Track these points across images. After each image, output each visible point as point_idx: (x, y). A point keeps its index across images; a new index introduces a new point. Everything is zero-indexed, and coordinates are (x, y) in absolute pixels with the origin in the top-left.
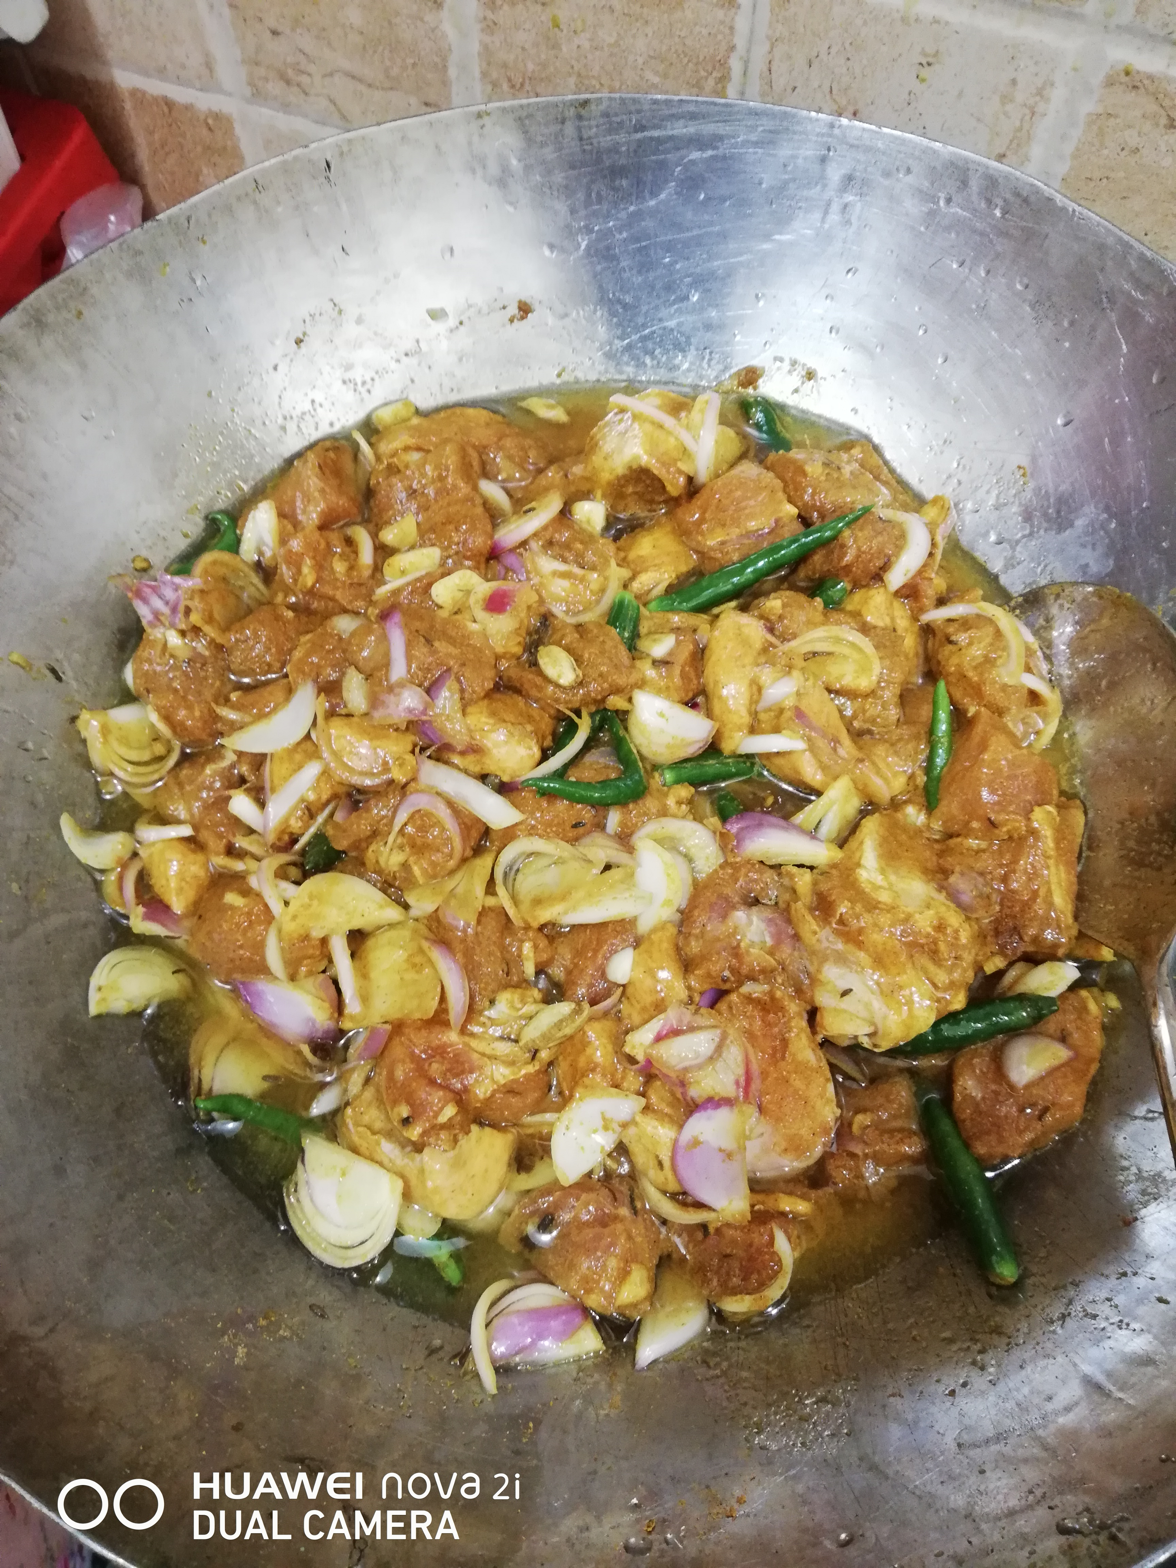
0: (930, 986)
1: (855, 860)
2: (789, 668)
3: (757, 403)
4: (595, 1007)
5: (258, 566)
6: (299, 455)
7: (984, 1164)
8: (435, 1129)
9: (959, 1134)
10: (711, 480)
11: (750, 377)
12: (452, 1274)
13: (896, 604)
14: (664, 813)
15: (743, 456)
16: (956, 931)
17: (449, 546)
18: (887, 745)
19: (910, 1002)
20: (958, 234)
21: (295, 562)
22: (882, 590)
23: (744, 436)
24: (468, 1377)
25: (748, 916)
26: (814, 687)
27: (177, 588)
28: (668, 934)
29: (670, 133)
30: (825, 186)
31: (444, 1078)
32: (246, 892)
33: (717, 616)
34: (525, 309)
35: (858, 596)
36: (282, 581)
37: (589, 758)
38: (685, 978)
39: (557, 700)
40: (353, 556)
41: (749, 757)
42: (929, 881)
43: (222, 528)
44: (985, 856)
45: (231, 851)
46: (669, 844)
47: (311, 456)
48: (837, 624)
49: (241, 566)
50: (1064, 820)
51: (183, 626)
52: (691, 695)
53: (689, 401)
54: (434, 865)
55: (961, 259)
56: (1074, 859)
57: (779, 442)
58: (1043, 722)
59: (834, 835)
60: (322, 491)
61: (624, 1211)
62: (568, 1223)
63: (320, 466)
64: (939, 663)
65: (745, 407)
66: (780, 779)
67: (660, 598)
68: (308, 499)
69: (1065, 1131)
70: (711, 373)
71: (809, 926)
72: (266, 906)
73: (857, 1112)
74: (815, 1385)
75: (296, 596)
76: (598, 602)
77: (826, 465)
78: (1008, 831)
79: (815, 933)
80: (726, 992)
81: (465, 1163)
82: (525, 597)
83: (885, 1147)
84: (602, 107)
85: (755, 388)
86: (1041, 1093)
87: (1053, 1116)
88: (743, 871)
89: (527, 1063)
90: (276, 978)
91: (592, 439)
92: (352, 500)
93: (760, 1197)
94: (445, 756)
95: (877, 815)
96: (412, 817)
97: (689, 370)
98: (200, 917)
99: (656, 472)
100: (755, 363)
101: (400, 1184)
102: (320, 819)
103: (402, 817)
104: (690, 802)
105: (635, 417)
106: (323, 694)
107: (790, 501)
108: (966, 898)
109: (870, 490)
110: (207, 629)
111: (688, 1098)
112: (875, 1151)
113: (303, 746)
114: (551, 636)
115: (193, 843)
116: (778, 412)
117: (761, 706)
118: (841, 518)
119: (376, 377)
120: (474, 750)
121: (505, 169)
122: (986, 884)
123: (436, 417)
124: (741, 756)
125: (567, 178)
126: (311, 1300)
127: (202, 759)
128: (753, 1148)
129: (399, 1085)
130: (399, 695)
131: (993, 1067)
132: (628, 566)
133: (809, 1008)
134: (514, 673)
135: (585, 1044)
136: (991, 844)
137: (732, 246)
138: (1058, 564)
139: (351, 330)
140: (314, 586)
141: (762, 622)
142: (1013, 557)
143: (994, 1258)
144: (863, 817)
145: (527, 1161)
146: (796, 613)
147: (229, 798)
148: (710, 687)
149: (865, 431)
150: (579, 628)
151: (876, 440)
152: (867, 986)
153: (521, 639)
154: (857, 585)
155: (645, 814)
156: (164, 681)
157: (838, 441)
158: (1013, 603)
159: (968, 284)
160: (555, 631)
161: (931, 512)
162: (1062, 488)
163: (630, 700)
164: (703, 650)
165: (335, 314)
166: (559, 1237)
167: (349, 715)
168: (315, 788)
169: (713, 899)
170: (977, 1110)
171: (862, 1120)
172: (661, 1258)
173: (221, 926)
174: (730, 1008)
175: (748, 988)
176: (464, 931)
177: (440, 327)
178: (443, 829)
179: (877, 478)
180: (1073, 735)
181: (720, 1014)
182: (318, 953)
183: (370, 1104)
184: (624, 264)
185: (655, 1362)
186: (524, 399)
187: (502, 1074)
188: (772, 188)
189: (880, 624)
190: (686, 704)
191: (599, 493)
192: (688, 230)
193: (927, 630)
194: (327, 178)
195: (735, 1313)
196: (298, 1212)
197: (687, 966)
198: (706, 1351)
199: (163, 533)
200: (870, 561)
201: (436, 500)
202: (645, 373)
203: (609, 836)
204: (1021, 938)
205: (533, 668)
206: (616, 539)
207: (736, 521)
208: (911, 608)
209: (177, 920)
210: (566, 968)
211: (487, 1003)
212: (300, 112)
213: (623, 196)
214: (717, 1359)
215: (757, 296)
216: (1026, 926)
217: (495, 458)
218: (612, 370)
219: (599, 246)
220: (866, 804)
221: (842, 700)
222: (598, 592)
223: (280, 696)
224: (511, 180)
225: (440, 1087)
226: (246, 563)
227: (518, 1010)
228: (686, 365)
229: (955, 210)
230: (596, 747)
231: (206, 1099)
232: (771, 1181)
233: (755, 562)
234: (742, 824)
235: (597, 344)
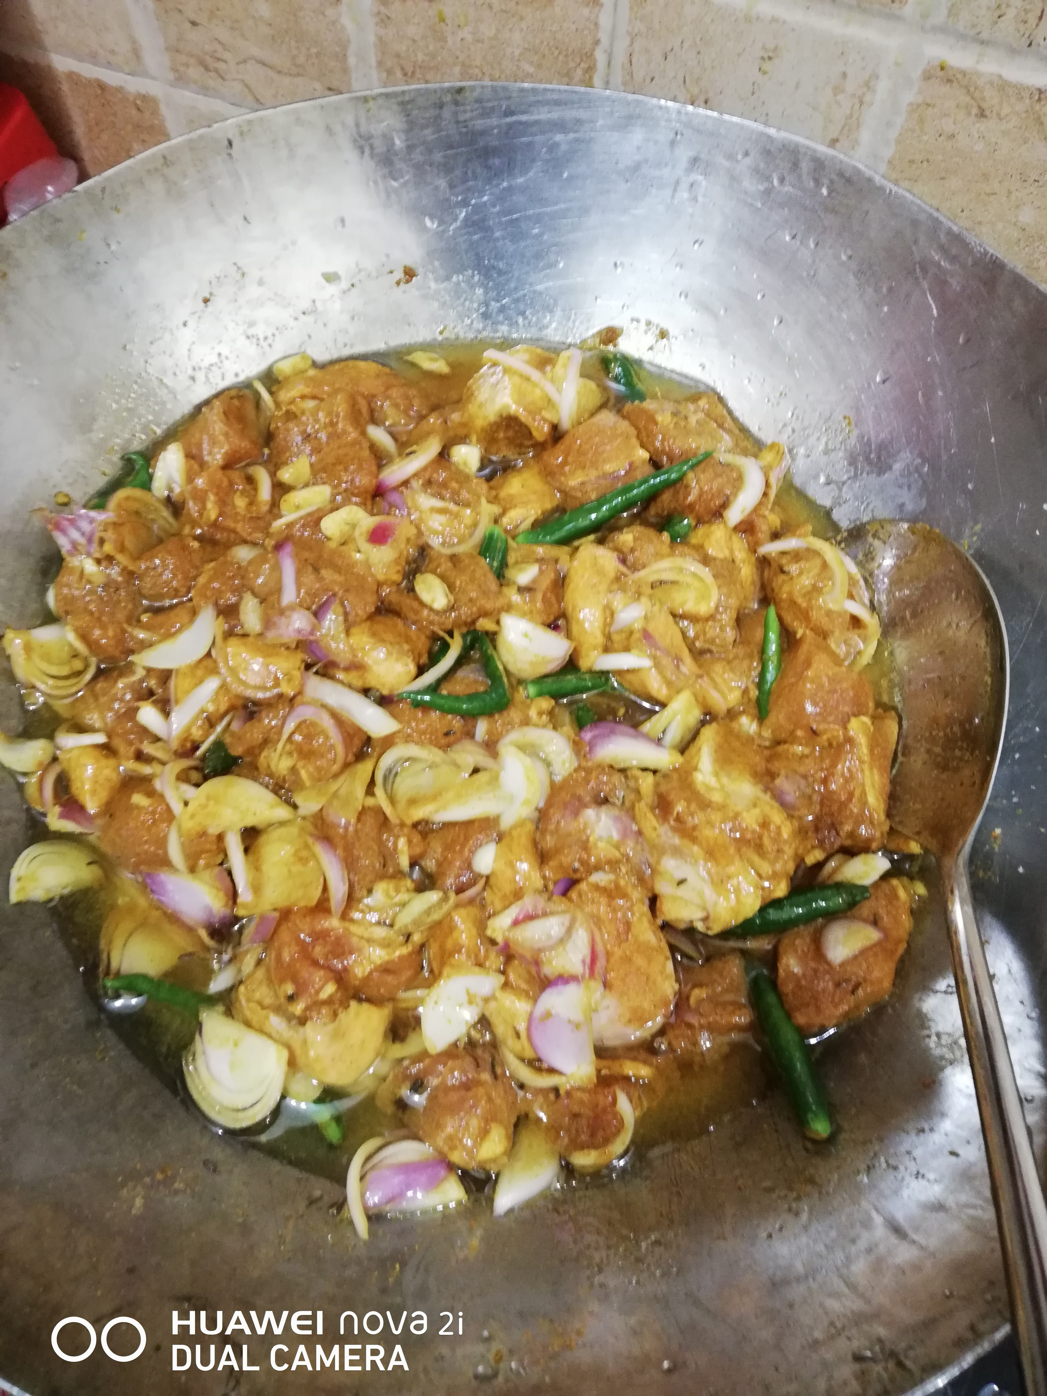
0: (755, 876)
1: (694, 765)
2: (638, 595)
3: (615, 359)
4: (461, 896)
5: (168, 501)
6: (207, 402)
7: (804, 1034)
8: (317, 1005)
9: (782, 1006)
10: (573, 427)
11: (611, 335)
12: (333, 1134)
13: (735, 538)
14: (526, 722)
15: (603, 406)
16: (779, 828)
17: (339, 485)
18: (724, 663)
19: (737, 891)
20: (790, 210)
21: (200, 497)
22: (722, 526)
23: (604, 389)
24: (343, 1225)
25: (598, 814)
26: (660, 610)
27: (92, 521)
28: (527, 830)
29: (536, 118)
30: (674, 166)
31: (326, 959)
32: (152, 794)
33: (577, 549)
34: (410, 274)
35: (702, 530)
36: (189, 514)
37: (460, 674)
38: (540, 869)
39: (432, 623)
40: (253, 492)
41: (603, 673)
42: (756, 784)
43: (137, 467)
44: (807, 761)
45: (140, 756)
46: (530, 750)
47: (217, 403)
48: (681, 556)
49: (153, 501)
50: (878, 730)
51: (97, 555)
52: (552, 618)
53: (553, 356)
54: (319, 769)
55: (794, 232)
56: (888, 766)
57: (634, 394)
58: (864, 643)
59: (677, 742)
60: (226, 435)
61: (486, 1076)
62: (436, 1087)
63: (225, 413)
64: (773, 590)
65: (605, 362)
66: (631, 693)
67: (527, 532)
68: (213, 441)
69: (877, 1003)
70: (577, 332)
71: (650, 822)
72: (168, 806)
73: (695, 986)
74: (651, 1229)
75: (203, 529)
76: (471, 535)
77: (675, 414)
78: (828, 739)
79: (655, 829)
80: (578, 881)
81: (344, 1034)
82: (404, 531)
83: (718, 1018)
84: (475, 94)
85: (615, 346)
86: (855, 970)
87: (865, 990)
88: (594, 774)
89: (402, 945)
90: (178, 870)
91: (469, 389)
92: (254, 443)
93: (606, 1063)
94: (331, 672)
95: (714, 725)
96: (298, 728)
97: (556, 329)
98: (111, 816)
99: (523, 419)
100: (615, 323)
101: (285, 1054)
102: (219, 729)
103: (290, 726)
104: (551, 713)
105: (506, 371)
106: (221, 617)
107: (643, 446)
108: (789, 799)
109: (713, 438)
110: (119, 557)
111: (542, 976)
112: (709, 1022)
113: (205, 663)
114: (428, 566)
115: (107, 749)
116: (635, 366)
117: (615, 627)
118: (686, 462)
119: (277, 333)
120: (357, 666)
121: (391, 147)
122: (808, 785)
123: (331, 368)
124: (596, 672)
125: (446, 157)
126: (207, 1156)
127: (115, 674)
128: (600, 1019)
129: (285, 965)
130: (289, 617)
131: (812, 947)
132: (499, 503)
133: (650, 895)
134: (394, 598)
135: (452, 928)
136: (813, 751)
137: (593, 219)
138: (879, 504)
139: (254, 291)
140: (216, 520)
141: (616, 554)
142: (840, 496)
143: (809, 1115)
144: (702, 726)
145: (401, 1032)
146: (645, 546)
147: (137, 709)
148: (569, 611)
149: (712, 384)
150: (454, 559)
151: (721, 391)
152: (700, 876)
153: (400, 568)
154: (700, 521)
155: (509, 723)
156: (81, 603)
158: (839, 538)
159: (799, 254)
160: (430, 561)
161: (768, 457)
162: (882, 436)
163: (498, 622)
164: (564, 578)
165: (238, 276)
166: (430, 1097)
167: (245, 636)
168: (215, 699)
169: (568, 798)
170: (799, 986)
171: (698, 994)
172: (518, 1118)
173: (128, 824)
174: (580, 895)
175: (596, 877)
176: (346, 828)
177: (333, 289)
178: (327, 738)
179: (721, 426)
180: (891, 653)
181: (571, 900)
182: (214, 847)
183: (260, 983)
184: (498, 234)
185: (510, 1210)
186: (409, 353)
187: (378, 955)
188: (627, 167)
189: (721, 555)
190: (549, 626)
191: (474, 438)
192: (556, 203)
193: (764, 562)
194: (230, 155)
195: (583, 1167)
196: (196, 1079)
197: (542, 857)
198: (557, 1202)
199: (83, 472)
200: (711, 500)
201: (328, 443)
202: (517, 331)
203: (478, 744)
204: (838, 834)
205: (411, 594)
206: (489, 479)
207: (594, 464)
208: (748, 542)
209: (91, 819)
210: (437, 861)
211: (365, 892)
212: (216, 94)
213: (495, 175)
214: (566, 1207)
215: (615, 264)
216: (841, 823)
217: (382, 406)
218: (489, 328)
219: (476, 218)
220: (706, 714)
221: (686, 623)
222: (471, 526)
223: (185, 617)
224: (395, 159)
225: (323, 967)
226: (158, 500)
227: (392, 898)
228: (554, 325)
229: (787, 188)
230: (468, 663)
231: (114, 979)
232: (615, 1049)
233: (610, 501)
234: (596, 732)
235: (475, 305)
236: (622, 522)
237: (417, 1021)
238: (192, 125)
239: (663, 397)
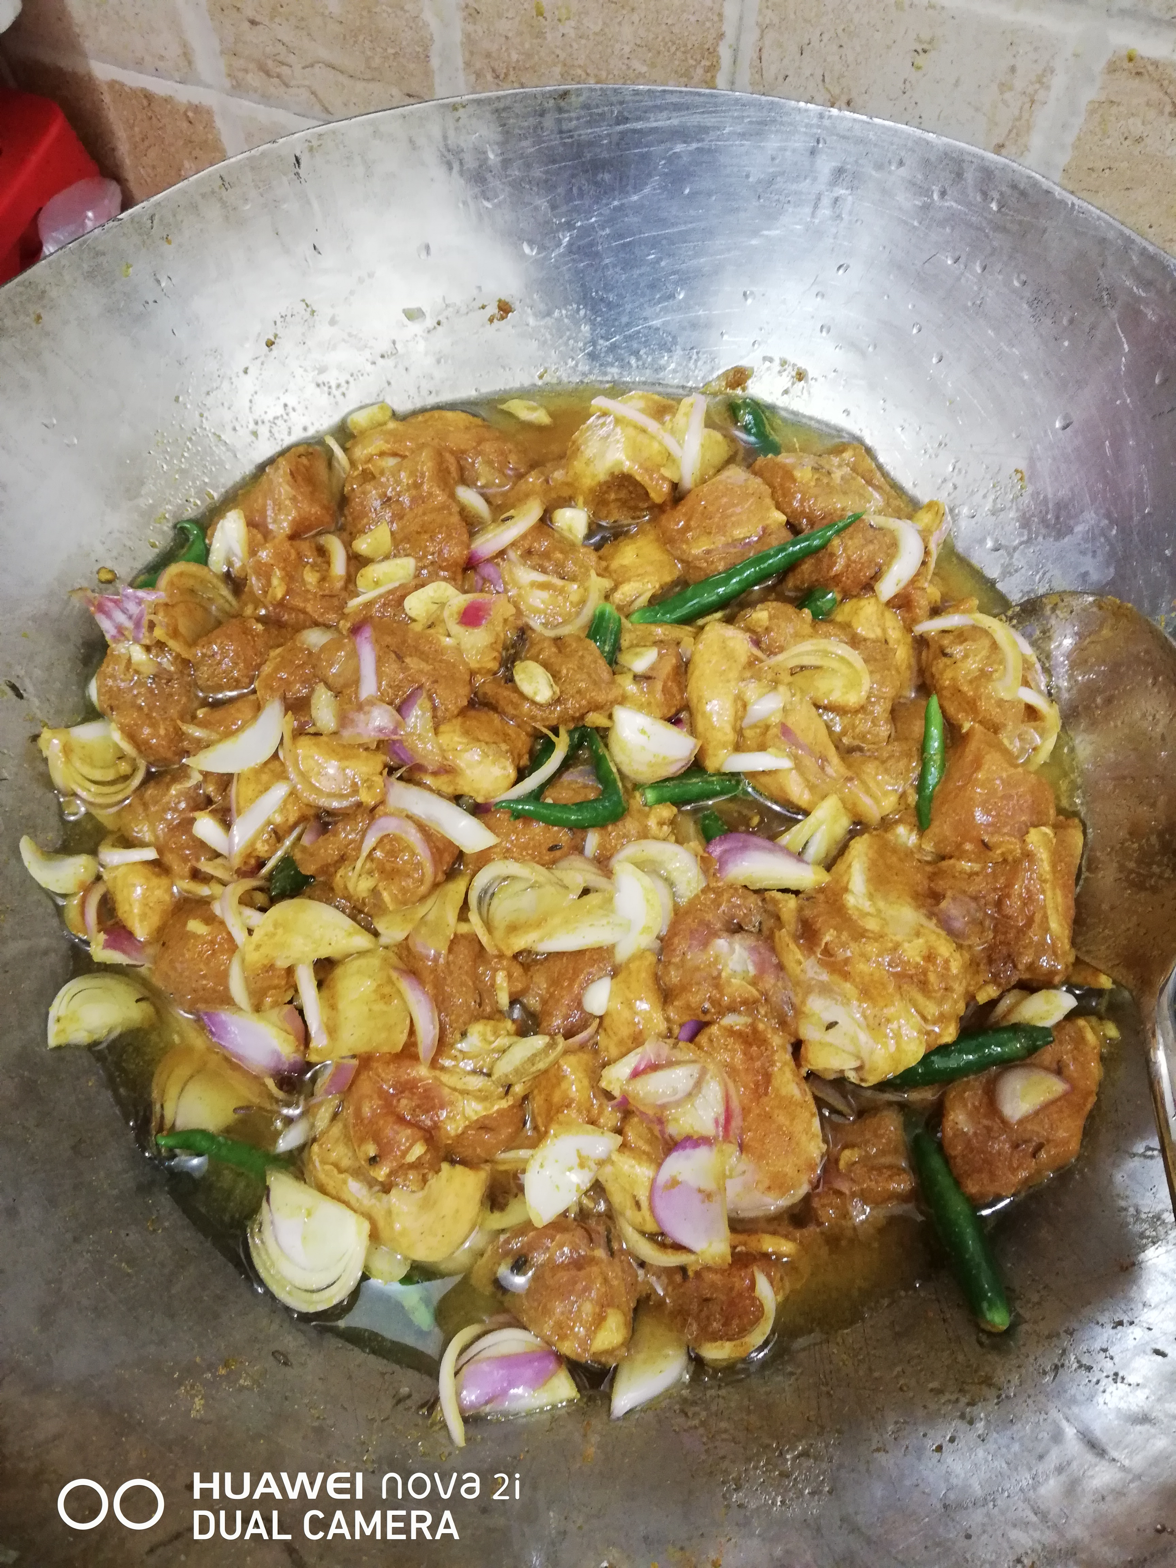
0: (919, 1018)
1: (843, 884)
2: (775, 684)
3: (745, 404)
4: (571, 1040)
5: (228, 577)
6: (271, 461)
7: (975, 1204)
8: (403, 1168)
9: (950, 1172)
10: (696, 486)
11: (739, 377)
13: (889, 615)
14: (644, 834)
15: (730, 460)
16: (947, 962)
17: (425, 556)
18: (877, 763)
19: (898, 1036)
20: (953, 228)
21: (265, 572)
22: (873, 601)
23: (733, 440)
24: (436, 1428)
25: (730, 944)
26: (801, 702)
27: (140, 602)
28: (647, 963)
29: (654, 124)
30: (815, 179)
31: (414, 1115)
32: (210, 920)
33: (702, 628)
34: (505, 309)
35: (849, 606)
36: (252, 592)
37: (567, 777)
38: (663, 1010)
39: (533, 718)
40: (325, 566)
41: (734, 775)
42: (919, 907)
43: (191, 538)
44: (978, 879)
45: (196, 875)
46: (650, 867)
47: (282, 462)
48: (825, 637)
49: (209, 576)
50: (1061, 842)
51: (147, 642)
52: (673, 710)
53: (674, 403)
54: (404, 891)
55: (957, 254)
56: (1071, 882)
57: (768, 446)
58: (1041, 737)
59: (822, 855)
60: (294, 499)
61: (600, 1253)
62: (542, 1265)
63: (292, 473)
64: (933, 676)
65: (733, 409)
66: (767, 798)
67: (642, 609)
68: (279, 507)
69: (1062, 1168)
70: (699, 374)
71: (794, 955)
72: (229, 934)
73: (844, 1147)
74: (798, 1438)
75: (266, 608)
76: (578, 614)
77: (815, 469)
78: (1003, 854)
79: (800, 963)
80: (708, 1024)
81: (435, 1203)
82: (501, 610)
83: (873, 1184)
84: (583, 98)
85: (744, 390)
86: (1036, 1128)
87: (1048, 1152)
88: (725, 897)
89: (500, 1098)
90: (240, 1009)
91: (574, 442)
92: (326, 508)
93: (742, 1238)
94: (417, 776)
95: (866, 836)
96: (381, 841)
97: (675, 371)
98: (163, 944)
99: (638, 478)
100: (744, 363)
101: (366, 1226)
102: (288, 843)
103: (370, 841)
104: (672, 822)
105: (618, 421)
106: (290, 713)
107: (778, 507)
108: (958, 925)
109: (861, 496)
110: (171, 643)
111: (667, 1136)
112: (862, 1190)
113: (270, 766)
114: (528, 651)
115: (159, 866)
116: (768, 413)
117: (746, 722)
118: (830, 526)
119: (351, 380)
120: (447, 770)
121: (483, 162)
122: (980, 909)
123: (413, 420)
124: (725, 774)
125: (546, 172)
126: (276, 1346)
127: (167, 778)
128: (733, 1188)
129: (366, 1122)
130: (368, 713)
131: (985, 1101)
132: (610, 576)
133: (793, 1040)
134: (489, 689)
135: (560, 1078)
136: (984, 868)
137: (719, 243)
138: (1057, 573)
139: (324, 331)
140: (283, 598)
141: (748, 635)
142: (1010, 564)
143: (985, 1305)
144: (852, 838)
145: (500, 1199)
146: (783, 625)
147: (194, 820)
148: (694, 703)
149: (857, 433)
150: (558, 641)
151: (869, 441)
152: (853, 1019)
153: (496, 654)
154: (847, 595)
155: (625, 836)
156: (128, 697)
157: (829, 443)
158: (1010, 613)
159: (963, 281)
160: (532, 644)
161: (925, 518)
162: (1062, 493)
163: (610, 717)
164: (687, 664)
165: (307, 315)
166: (535, 1278)
167: (317, 734)
168: (283, 808)
169: (694, 925)
170: (969, 1146)
171: (848, 1156)
172: (638, 1301)
173: (183, 955)
174: (711, 1041)
175: (730, 1020)
176: (436, 960)
177: (416, 328)
178: (413, 854)
179: (869, 482)
180: (1072, 750)
181: (700, 1048)
182: (283, 982)
183: (337, 1141)
184: (607, 261)
185: (630, 1411)
186: (504, 401)
187: (474, 1109)
188: (759, 182)
189: (872, 636)
190: (669, 720)
191: (581, 500)
192: (673, 225)
193: (921, 643)
194: (297, 174)
195: (715, 1361)
196: (263, 1253)
197: (666, 996)
198: (685, 1400)
199: (129, 543)
200: (860, 570)
201: (411, 509)
202: (630, 374)
203: (587, 859)
204: (1015, 966)
205: (509, 684)
206: (598, 547)
207: (722, 529)
208: (903, 619)
209: (140, 947)
210: (541, 998)
211: (458, 1036)
212: (281, 104)
213: (605, 191)
214: (697, 1409)
215: (745, 294)
216: (1020, 954)
217: (473, 463)
218: (596, 371)
219: (582, 243)
220: (856, 823)
221: (831, 716)
222: (578, 604)
223: (248, 713)
224: (489, 176)
225: (409, 1124)
226: (215, 574)
227: (491, 1043)
228: (673, 366)
229: (950, 203)
230: (574, 765)
231: (168, 1135)
232: (753, 1221)
233: (741, 572)
234: (726, 846)
235: (581, 344)
236: (754, 597)
237: (521, 1189)
238: (251, 139)
239: (802, 450)
